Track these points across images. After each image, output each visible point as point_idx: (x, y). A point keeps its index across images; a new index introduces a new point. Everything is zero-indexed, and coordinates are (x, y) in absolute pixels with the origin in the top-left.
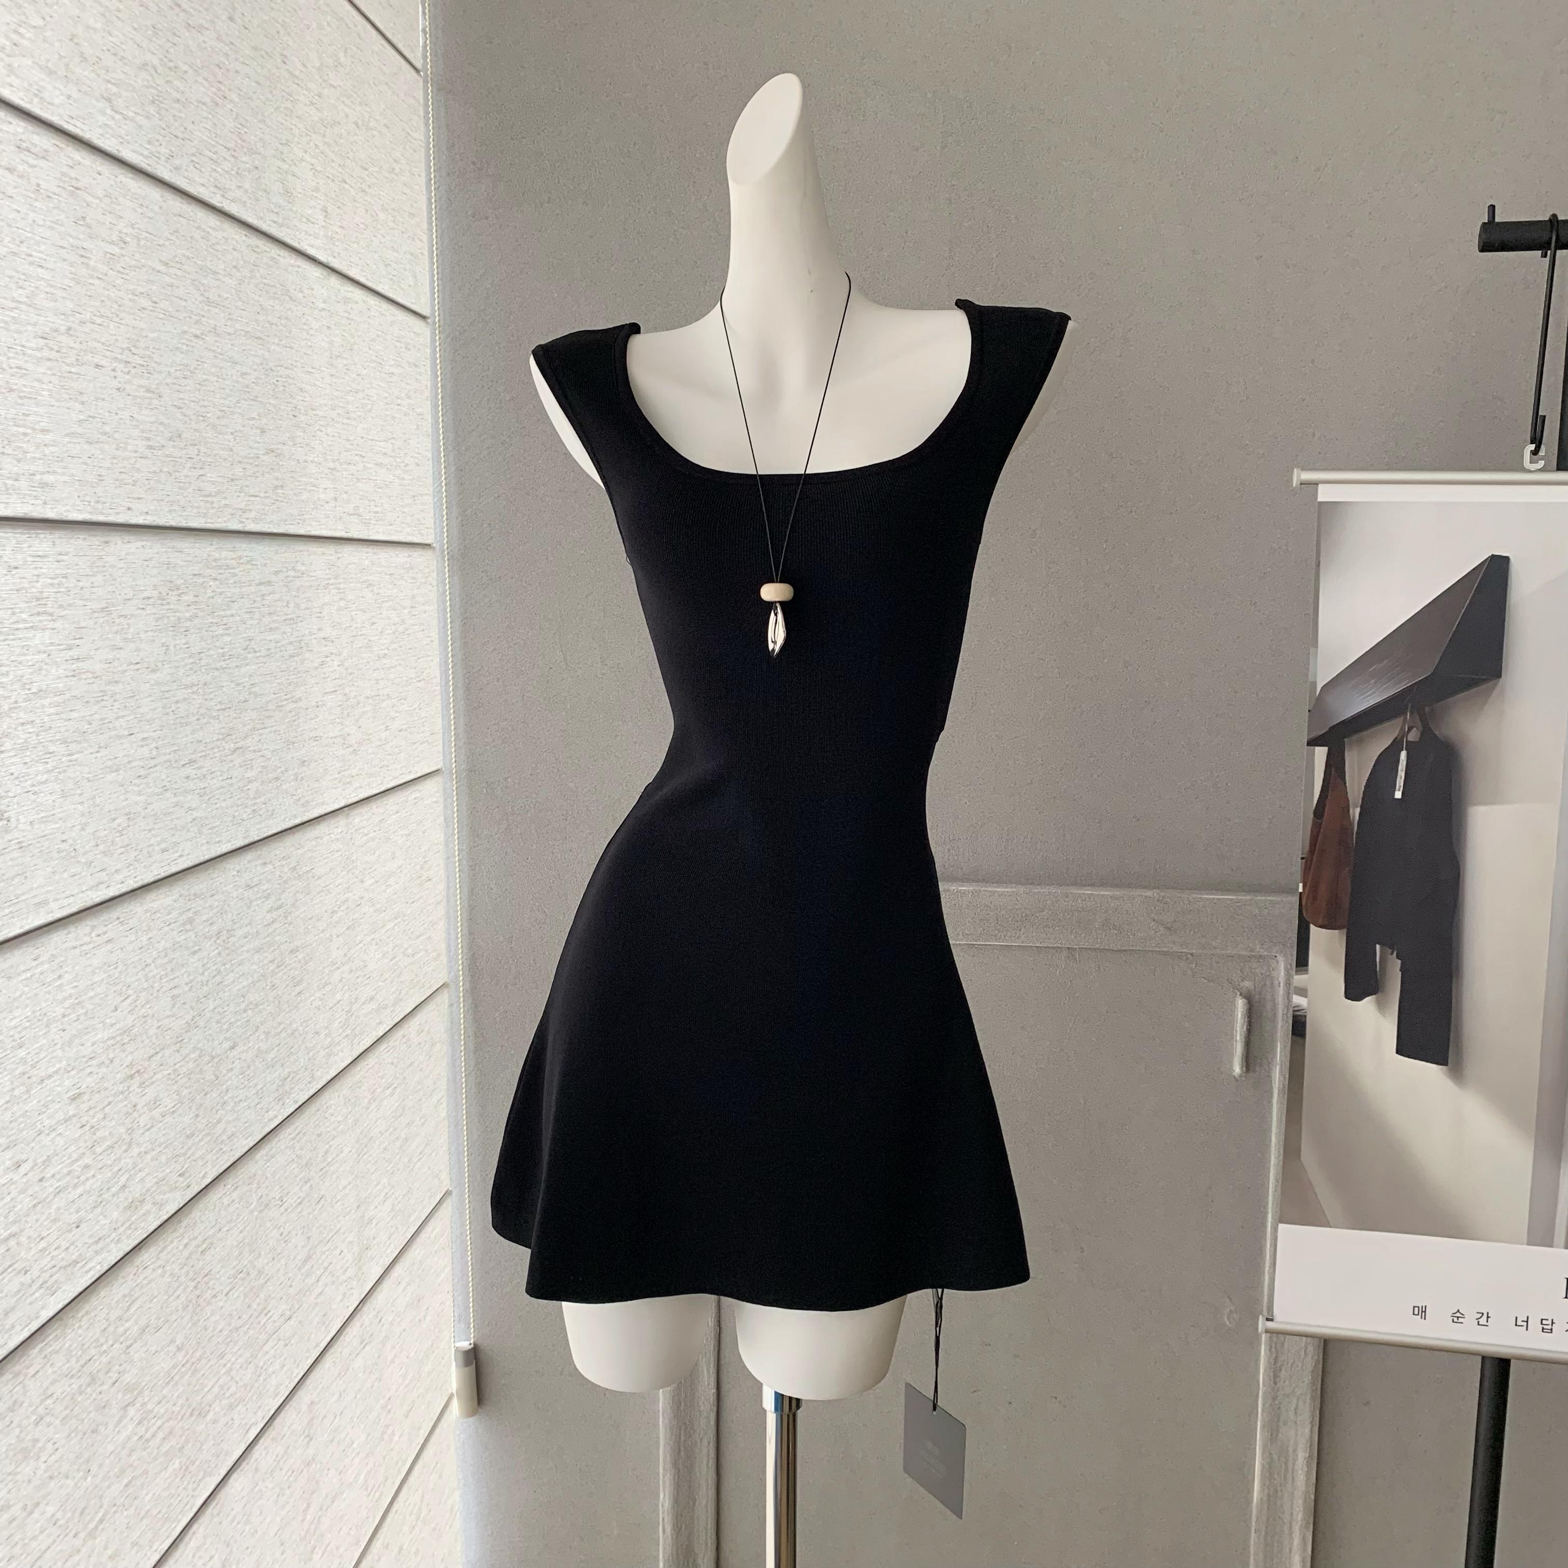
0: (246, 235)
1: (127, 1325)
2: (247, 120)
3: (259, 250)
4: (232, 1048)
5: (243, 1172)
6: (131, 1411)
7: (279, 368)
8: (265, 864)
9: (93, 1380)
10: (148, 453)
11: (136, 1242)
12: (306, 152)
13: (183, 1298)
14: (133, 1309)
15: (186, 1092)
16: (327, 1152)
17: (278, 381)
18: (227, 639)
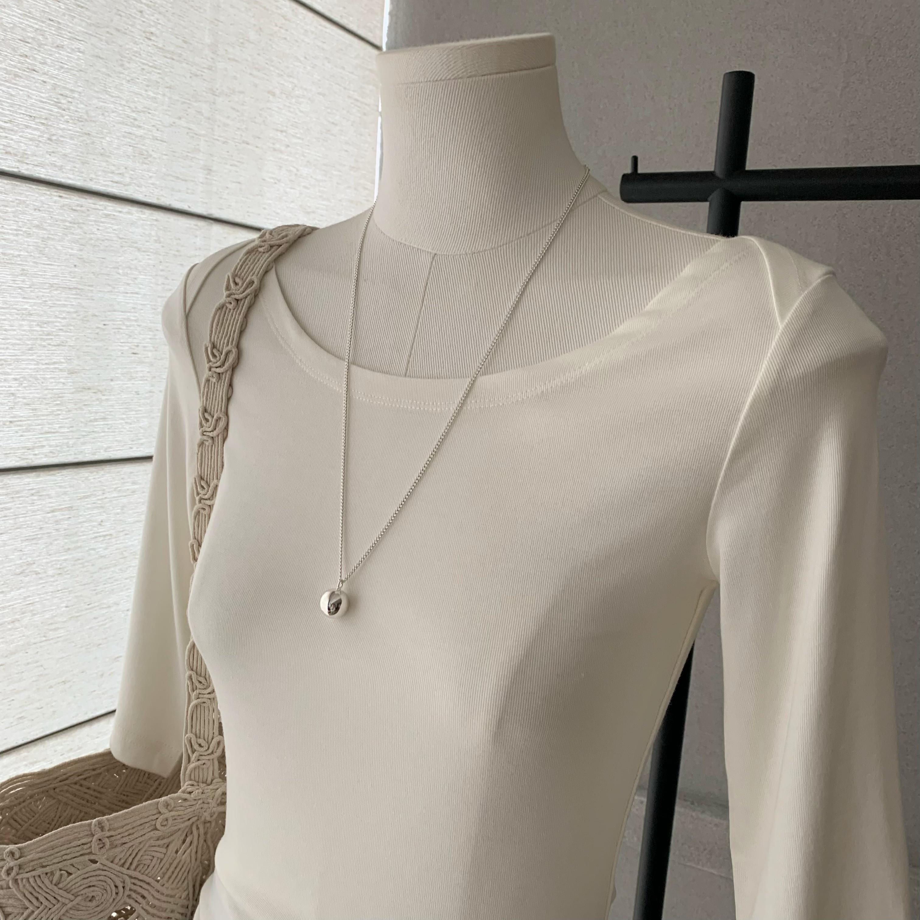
0: (60, 197)
2: (72, 91)
3: (83, 209)
7: (109, 313)
12: (180, 118)
17: (104, 325)
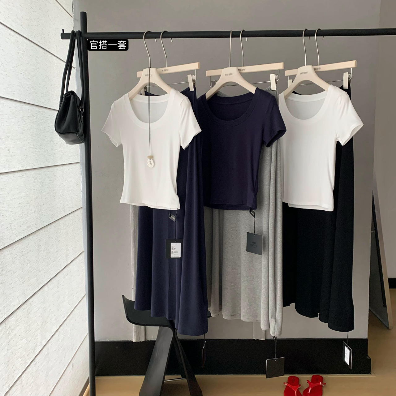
1: (28, 248)
4: (44, 205)
5: (45, 229)
6: (29, 264)
8: (48, 171)
9: (23, 255)
10: (28, 90)
11: (29, 234)
13: (36, 248)
14: (28, 246)
15: (36, 210)
16: (60, 232)
18: (41, 126)
